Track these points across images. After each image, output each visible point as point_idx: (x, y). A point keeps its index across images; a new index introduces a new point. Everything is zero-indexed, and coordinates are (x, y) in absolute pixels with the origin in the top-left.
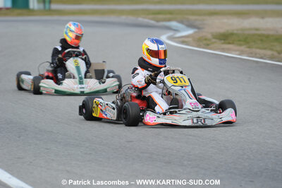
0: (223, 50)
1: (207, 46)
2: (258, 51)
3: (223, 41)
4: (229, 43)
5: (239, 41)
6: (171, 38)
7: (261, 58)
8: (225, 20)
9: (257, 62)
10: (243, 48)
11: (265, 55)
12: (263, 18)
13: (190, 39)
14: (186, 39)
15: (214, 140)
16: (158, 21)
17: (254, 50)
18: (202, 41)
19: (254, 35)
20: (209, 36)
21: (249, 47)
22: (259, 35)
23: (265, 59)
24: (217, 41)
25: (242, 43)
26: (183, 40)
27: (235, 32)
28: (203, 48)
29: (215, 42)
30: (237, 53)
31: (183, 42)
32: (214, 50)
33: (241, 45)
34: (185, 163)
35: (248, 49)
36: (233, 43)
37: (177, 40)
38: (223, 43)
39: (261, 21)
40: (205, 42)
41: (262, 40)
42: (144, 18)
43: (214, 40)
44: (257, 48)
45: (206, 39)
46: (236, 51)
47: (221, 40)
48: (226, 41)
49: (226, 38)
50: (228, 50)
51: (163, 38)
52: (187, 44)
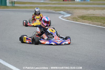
0: (83, 22)
1: (76, 21)
2: (95, 22)
3: (82, 19)
4: (85, 20)
5: (88, 19)
6: (62, 17)
7: (97, 25)
8: (81, 11)
9: (96, 27)
10: (90, 21)
12: (94, 10)
13: (70, 18)
14: (68, 18)
15: (86, 56)
16: (56, 11)
17: (94, 22)
19: (93, 17)
20: (77, 17)
21: (92, 21)
22: (95, 17)
23: (99, 26)
26: (67, 18)
27: (86, 15)
28: (75, 21)
30: (88, 23)
31: (67, 19)
32: (79, 22)
33: (89, 20)
34: (78, 64)
35: (92, 22)
36: (86, 20)
38: (82, 20)
39: (94, 11)
40: (75, 19)
41: (96, 19)
42: (51, 10)
43: (79, 18)
44: (95, 21)
45: (76, 18)
47: (81, 18)
48: (83, 19)
49: (83, 18)
50: (85, 22)
51: (60, 17)
52: (69, 20)
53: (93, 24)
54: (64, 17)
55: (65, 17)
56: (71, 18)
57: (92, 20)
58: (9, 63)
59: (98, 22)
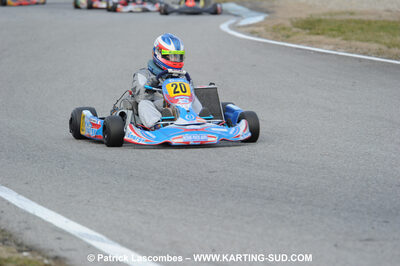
0: (311, 43)
1: (287, 38)
2: (358, 44)
3: (308, 31)
4: (318, 34)
5: (332, 30)
6: (234, 27)
7: (364, 54)
9: (360, 60)
10: (337, 40)
11: (369, 50)
13: (262, 29)
14: (257, 29)
17: (353, 43)
18: (279, 32)
21: (346, 39)
22: (357, 22)
23: (370, 56)
24: (300, 30)
25: (334, 33)
26: (252, 30)
27: (323, 17)
28: (283, 41)
29: (298, 32)
30: (331, 47)
31: (252, 33)
32: (299, 44)
33: (334, 36)
35: (344, 42)
36: (323, 34)
37: (244, 30)
38: (310, 34)
40: (283, 32)
41: (362, 29)
43: (295, 30)
44: (357, 39)
45: (284, 29)
46: (329, 44)
47: (305, 29)
48: (313, 31)
49: (312, 26)
50: (319, 44)
51: (224, 27)
52: (259, 36)
53: (349, 49)
54: (239, 27)
55: (244, 26)
56: (267, 30)
57: (343, 33)
58: (40, 202)
59: (367, 41)
